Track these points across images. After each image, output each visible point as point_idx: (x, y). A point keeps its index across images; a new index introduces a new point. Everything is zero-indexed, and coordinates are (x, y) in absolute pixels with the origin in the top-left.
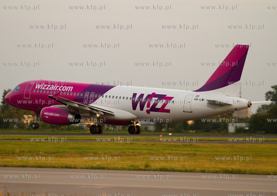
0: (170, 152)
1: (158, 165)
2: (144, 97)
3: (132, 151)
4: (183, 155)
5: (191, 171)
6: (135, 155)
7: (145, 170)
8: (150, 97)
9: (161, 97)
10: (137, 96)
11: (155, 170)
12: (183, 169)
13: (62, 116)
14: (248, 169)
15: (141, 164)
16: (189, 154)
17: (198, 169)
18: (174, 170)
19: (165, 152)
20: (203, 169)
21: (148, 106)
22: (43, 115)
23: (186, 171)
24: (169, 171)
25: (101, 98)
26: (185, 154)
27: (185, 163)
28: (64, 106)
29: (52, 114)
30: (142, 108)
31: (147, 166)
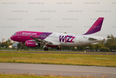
0: (23, 56)
1: (18, 61)
2: (64, 37)
3: (9, 56)
4: (27, 57)
5: (30, 63)
6: (10, 57)
7: (13, 63)
8: (66, 37)
9: (71, 37)
10: (61, 37)
11: (17, 63)
12: (27, 62)
13: (33, 44)
14: (50, 62)
15: (12, 60)
16: (29, 57)
17: (32, 62)
18: (24, 63)
19: (21, 56)
20: (34, 62)
21: (66, 40)
22: (26, 44)
23: (28, 63)
24: (22, 63)
25: (47, 37)
26: (28, 57)
27: (28, 60)
28: (34, 40)
29: (29, 43)
30: (63, 41)
31: (14, 61)
